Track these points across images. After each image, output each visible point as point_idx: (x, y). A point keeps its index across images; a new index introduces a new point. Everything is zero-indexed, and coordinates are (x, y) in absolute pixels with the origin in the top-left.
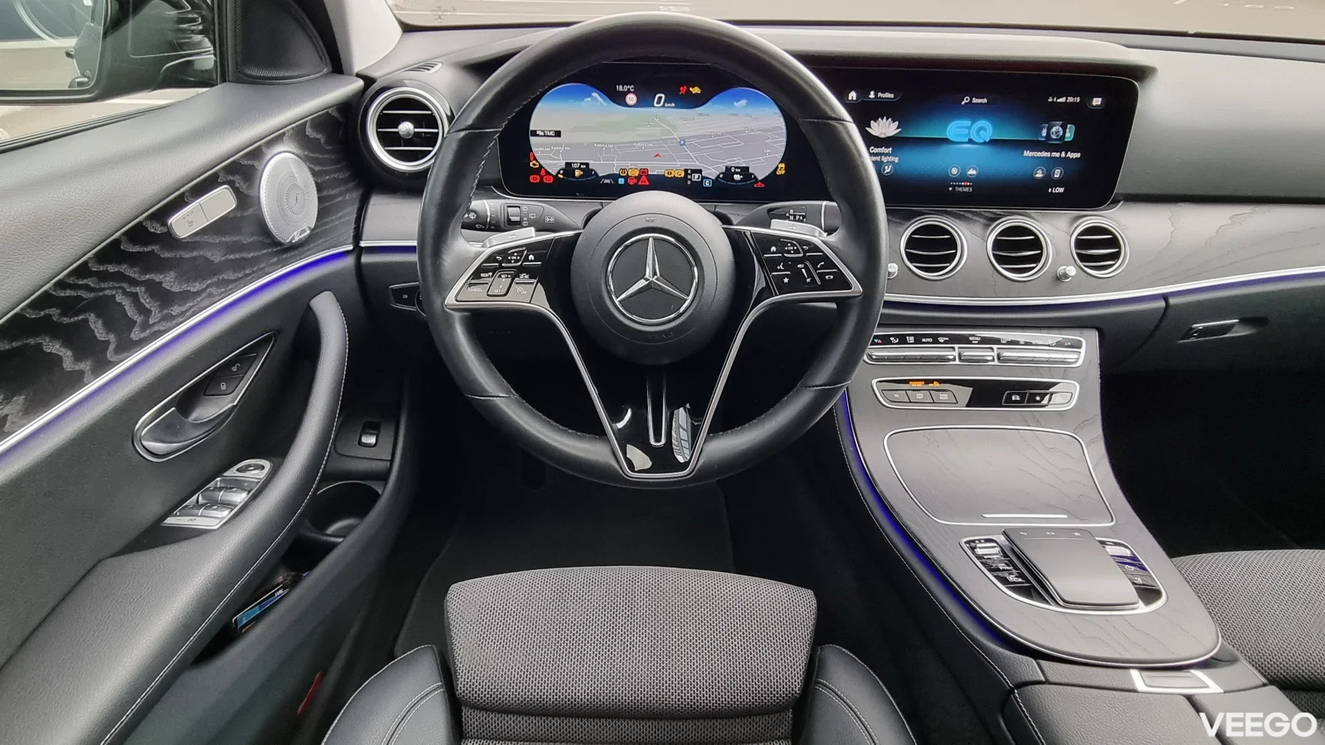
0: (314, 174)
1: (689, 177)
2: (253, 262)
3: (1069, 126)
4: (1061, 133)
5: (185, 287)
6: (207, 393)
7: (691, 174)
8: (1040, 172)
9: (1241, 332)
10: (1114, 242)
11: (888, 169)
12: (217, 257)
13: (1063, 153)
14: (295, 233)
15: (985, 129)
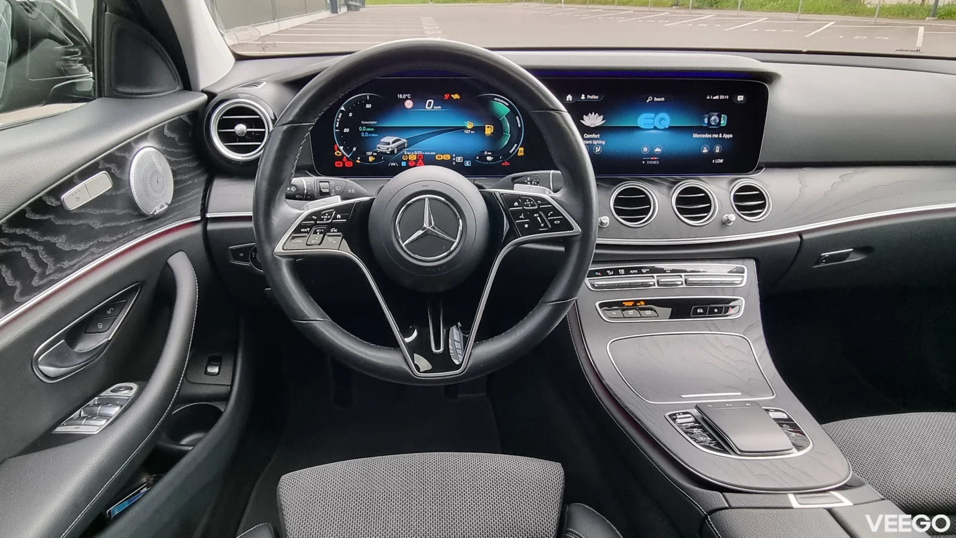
0: (171, 163)
1: (454, 159)
2: (125, 229)
3: (723, 115)
4: (718, 121)
5: (73, 247)
6: (87, 331)
7: (455, 158)
8: (705, 148)
9: (856, 258)
10: (761, 196)
11: (598, 150)
12: (97, 225)
13: (720, 134)
14: (157, 208)
15: (664, 119)
